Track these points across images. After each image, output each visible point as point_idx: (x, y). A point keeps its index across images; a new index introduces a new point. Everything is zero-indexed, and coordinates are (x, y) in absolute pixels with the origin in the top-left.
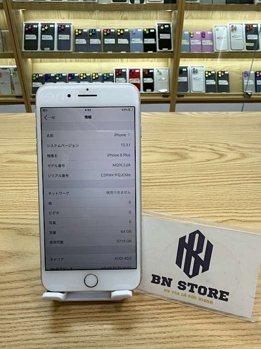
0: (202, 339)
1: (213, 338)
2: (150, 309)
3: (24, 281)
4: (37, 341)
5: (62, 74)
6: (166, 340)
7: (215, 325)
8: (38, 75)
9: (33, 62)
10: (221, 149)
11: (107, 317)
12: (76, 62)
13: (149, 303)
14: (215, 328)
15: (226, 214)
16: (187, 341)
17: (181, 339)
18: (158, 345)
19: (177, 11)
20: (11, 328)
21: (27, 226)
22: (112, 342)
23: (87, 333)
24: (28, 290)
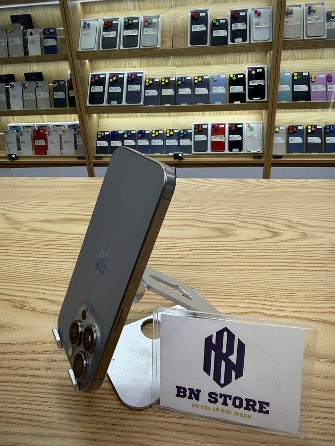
0: (163, 439)
1: (176, 440)
5: (131, 131)
6: (123, 434)
8: (104, 132)
9: (99, 118)
10: (278, 226)
11: (71, 400)
12: (148, 116)
14: (183, 430)
15: (249, 305)
16: (146, 438)
17: (141, 435)
19: (272, 51)
21: (24, 299)
22: (66, 427)
23: (44, 413)
24: (3, 363)
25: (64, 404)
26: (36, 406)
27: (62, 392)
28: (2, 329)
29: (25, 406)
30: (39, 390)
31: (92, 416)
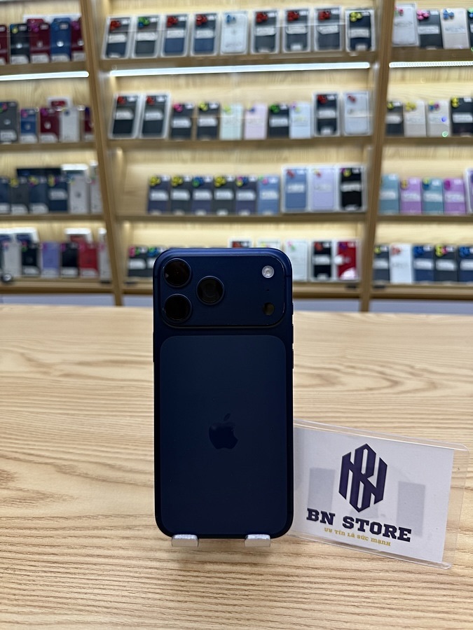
0: (281, 626)
2: (218, 583)
3: (56, 529)
4: (59, 600)
6: (230, 621)
7: (305, 612)
9: (133, 228)
11: (156, 584)
12: (202, 229)
13: (218, 575)
14: (305, 616)
16: (260, 626)
17: (250, 622)
18: (216, 625)
20: (29, 581)
22: (155, 615)
23: (124, 600)
24: (58, 540)
25: (148, 588)
26: (111, 591)
27: (142, 575)
29: (96, 591)
30: (111, 573)
31: (186, 602)
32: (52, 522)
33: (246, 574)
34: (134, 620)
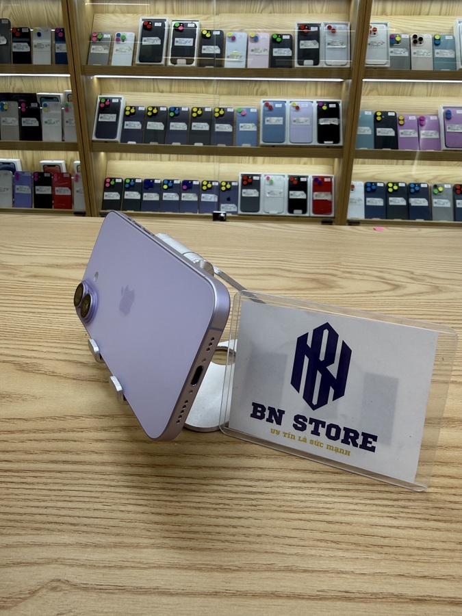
0: (302, 543)
1: (323, 544)
6: (236, 538)
7: (331, 525)
9: (108, 159)
10: (397, 278)
11: (138, 494)
12: (178, 160)
13: (216, 482)
14: (330, 530)
16: (274, 544)
19: (350, 81)
21: (35, 361)
22: (137, 532)
23: (96, 514)
24: (13, 445)
25: (128, 499)
26: (80, 503)
28: (4, 400)
29: (60, 504)
31: (177, 515)
32: (8, 424)
33: (251, 480)
34: (110, 540)
